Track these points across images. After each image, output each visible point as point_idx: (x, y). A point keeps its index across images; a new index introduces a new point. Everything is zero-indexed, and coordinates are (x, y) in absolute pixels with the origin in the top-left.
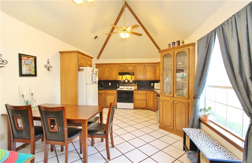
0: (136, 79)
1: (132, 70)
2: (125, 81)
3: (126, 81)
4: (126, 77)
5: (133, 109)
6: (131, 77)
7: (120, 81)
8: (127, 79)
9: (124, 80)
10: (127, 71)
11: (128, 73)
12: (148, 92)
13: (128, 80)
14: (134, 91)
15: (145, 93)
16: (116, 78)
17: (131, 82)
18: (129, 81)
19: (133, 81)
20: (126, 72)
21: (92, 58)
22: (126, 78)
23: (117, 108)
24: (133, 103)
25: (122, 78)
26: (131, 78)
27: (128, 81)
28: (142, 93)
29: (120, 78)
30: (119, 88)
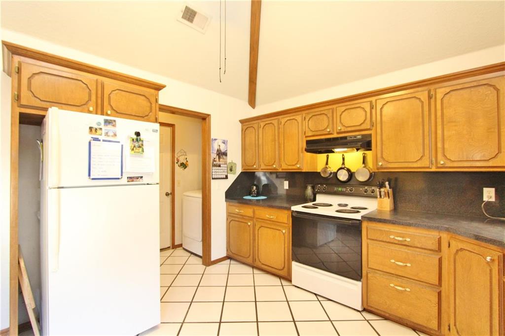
0: (382, 168)
1: (362, 127)
2: (336, 174)
3: (343, 176)
4: (343, 159)
5: (358, 311)
6: (364, 158)
7: (319, 173)
8: (347, 165)
9: (336, 171)
10: (338, 133)
11: (345, 138)
12: (453, 243)
13: (348, 170)
14: (365, 225)
15: (432, 244)
16: (296, 164)
17: (362, 178)
18: (355, 172)
19: (372, 175)
20: (335, 136)
21: (158, 88)
22: (343, 164)
23: (294, 282)
24: (359, 284)
25: (327, 164)
26: (364, 162)
27: (351, 175)
28: (408, 240)
29: (319, 162)
30: (314, 200)
